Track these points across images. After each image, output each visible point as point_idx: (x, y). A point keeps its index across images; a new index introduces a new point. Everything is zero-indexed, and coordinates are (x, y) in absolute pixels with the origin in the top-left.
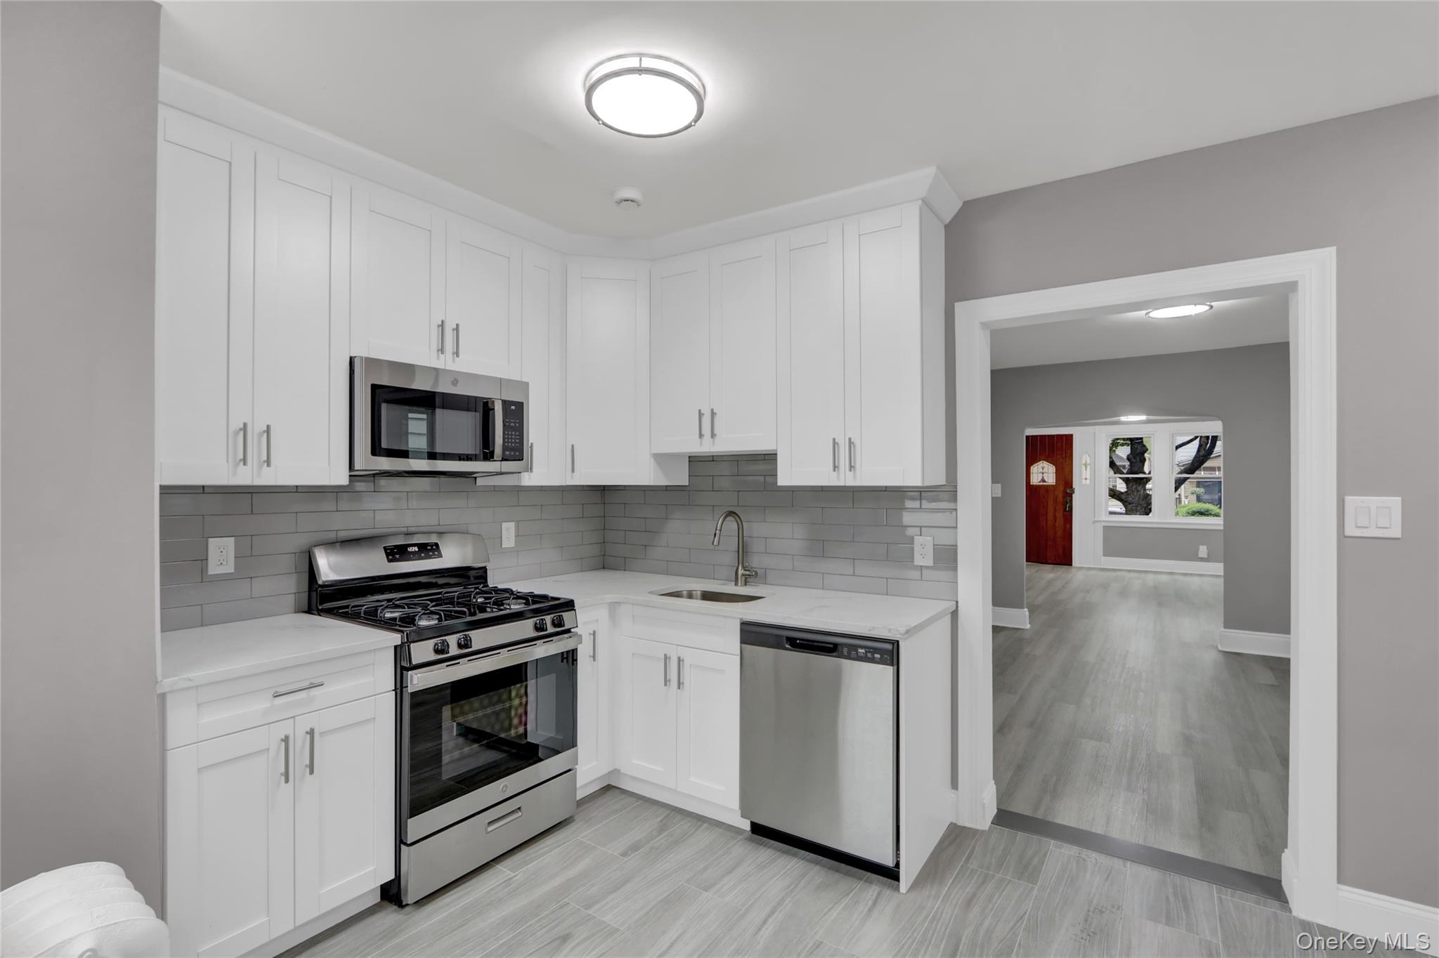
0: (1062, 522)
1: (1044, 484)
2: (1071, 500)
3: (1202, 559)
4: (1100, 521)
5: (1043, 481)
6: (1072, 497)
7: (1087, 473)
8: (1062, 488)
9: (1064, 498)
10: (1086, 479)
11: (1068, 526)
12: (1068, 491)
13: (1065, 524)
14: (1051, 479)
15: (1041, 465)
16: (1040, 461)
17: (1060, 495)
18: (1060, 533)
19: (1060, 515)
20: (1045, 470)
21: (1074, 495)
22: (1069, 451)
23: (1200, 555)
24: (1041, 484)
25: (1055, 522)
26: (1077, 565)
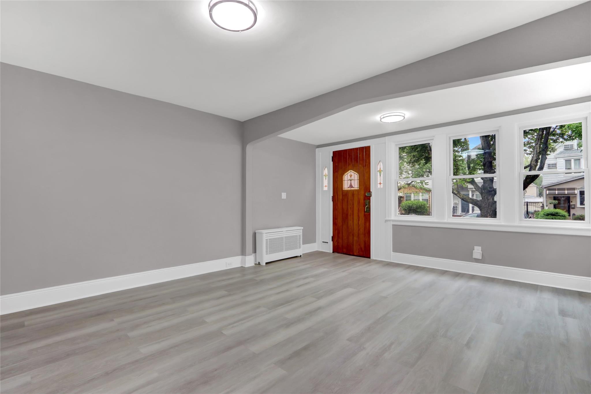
0: (363, 221)
1: (352, 189)
2: (369, 203)
3: (477, 261)
4: (390, 221)
5: (351, 186)
6: (370, 199)
7: (380, 179)
8: (362, 192)
9: (364, 199)
10: (380, 184)
11: (367, 224)
12: (366, 194)
13: (365, 223)
14: (356, 186)
15: (349, 174)
16: (348, 170)
17: (362, 198)
18: (362, 230)
19: (362, 215)
20: (353, 178)
21: (371, 197)
22: (368, 160)
23: (475, 256)
24: (350, 189)
25: (359, 221)
26: (374, 259)
